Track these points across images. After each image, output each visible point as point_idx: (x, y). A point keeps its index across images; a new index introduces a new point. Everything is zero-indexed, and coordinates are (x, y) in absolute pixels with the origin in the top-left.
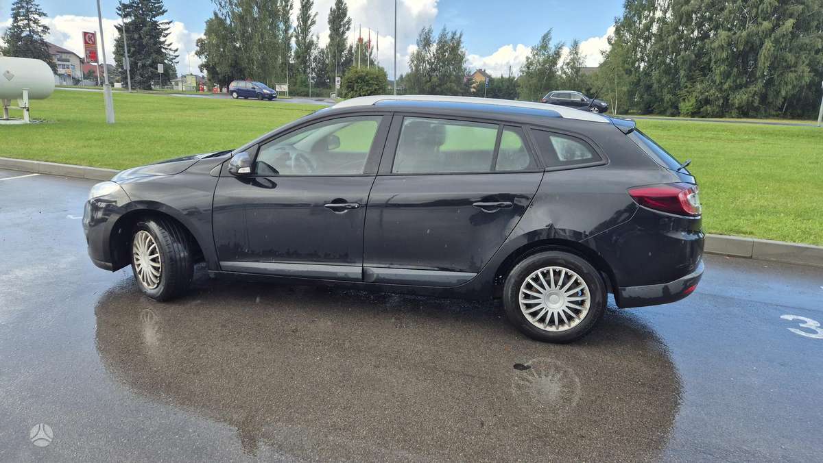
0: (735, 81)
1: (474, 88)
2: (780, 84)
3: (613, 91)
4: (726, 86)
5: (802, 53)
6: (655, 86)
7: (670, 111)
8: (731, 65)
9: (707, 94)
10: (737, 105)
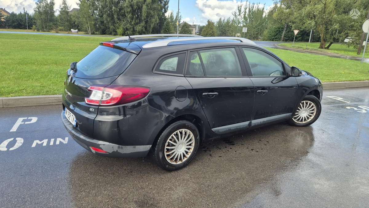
0: (135, 21)
1: (3, 19)
2: (150, 23)
3: (87, 23)
4: (133, 23)
5: (155, 11)
6: (105, 22)
7: (113, 33)
8: (133, 14)
9: (126, 26)
10: (138, 31)
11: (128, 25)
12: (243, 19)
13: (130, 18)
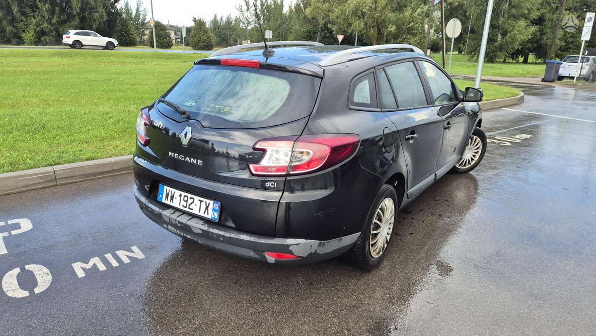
7: (14, 41)
9: (41, 26)
11: (45, 25)
12: (254, 17)
13: (47, 10)
